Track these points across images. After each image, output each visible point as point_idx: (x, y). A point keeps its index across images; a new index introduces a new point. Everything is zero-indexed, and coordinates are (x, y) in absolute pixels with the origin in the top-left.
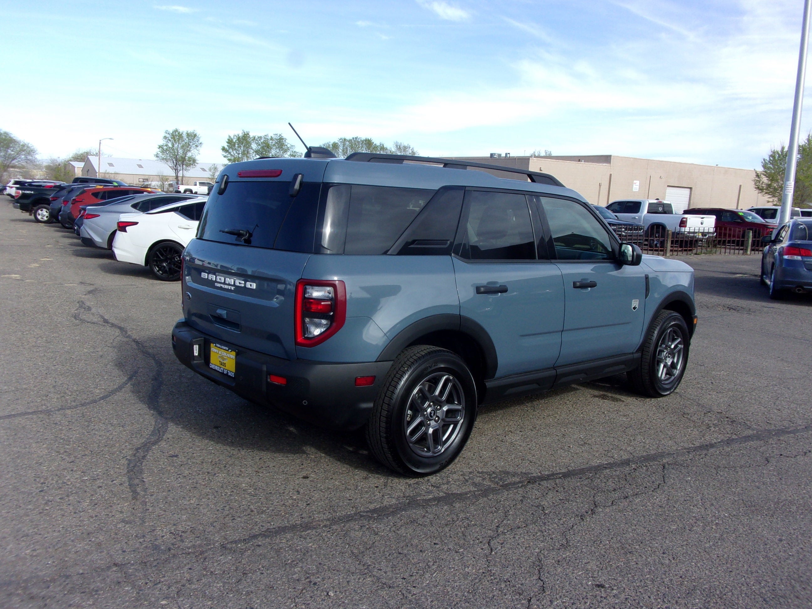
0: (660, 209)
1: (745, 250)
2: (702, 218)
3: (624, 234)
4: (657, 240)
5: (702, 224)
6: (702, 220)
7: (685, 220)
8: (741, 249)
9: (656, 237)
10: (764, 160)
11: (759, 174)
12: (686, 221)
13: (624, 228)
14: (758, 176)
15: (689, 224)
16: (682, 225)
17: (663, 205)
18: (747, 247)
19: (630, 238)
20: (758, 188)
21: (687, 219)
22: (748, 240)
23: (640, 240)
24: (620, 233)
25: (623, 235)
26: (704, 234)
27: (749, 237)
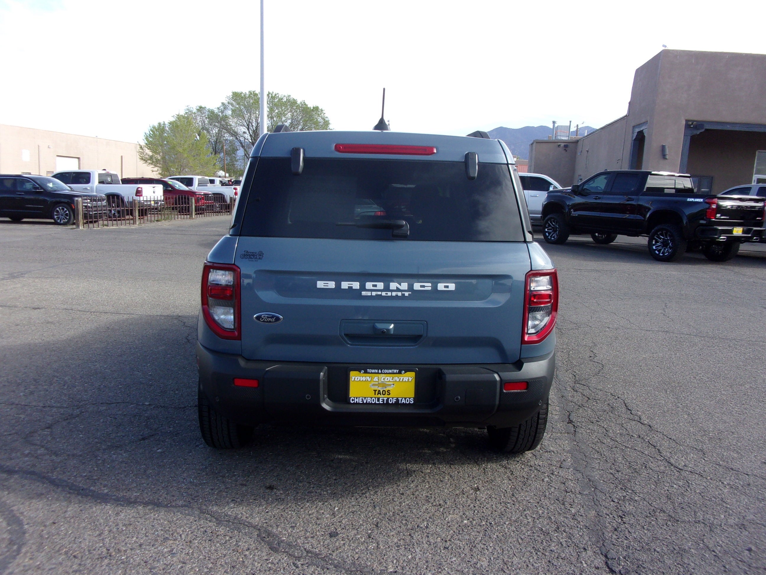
0: (109, 179)
1: (191, 215)
2: (154, 187)
3: (89, 205)
4: (114, 210)
5: (154, 192)
6: (154, 189)
7: (140, 189)
8: (188, 214)
9: (113, 207)
10: (146, 133)
11: (143, 147)
12: (142, 190)
13: (89, 199)
14: (141, 148)
15: (144, 193)
16: (138, 194)
17: (111, 175)
18: (192, 212)
19: (96, 209)
20: (142, 159)
21: (142, 188)
22: (192, 206)
23: (104, 210)
24: (86, 204)
25: (89, 207)
26: (156, 202)
27: (192, 202)
